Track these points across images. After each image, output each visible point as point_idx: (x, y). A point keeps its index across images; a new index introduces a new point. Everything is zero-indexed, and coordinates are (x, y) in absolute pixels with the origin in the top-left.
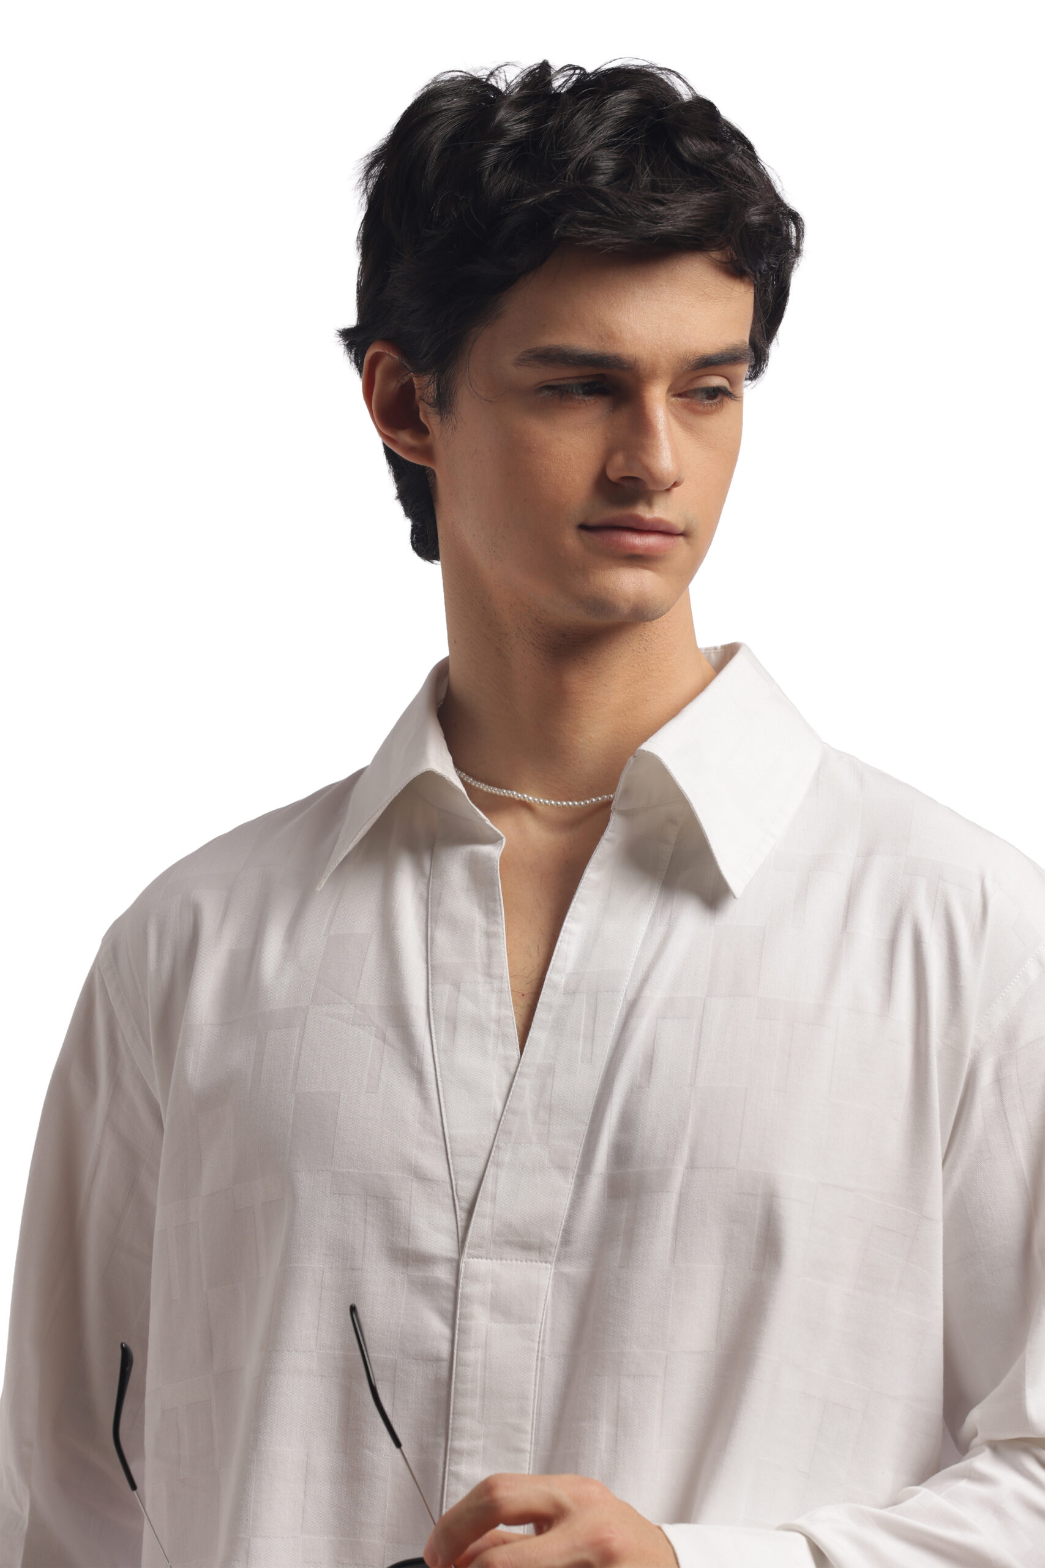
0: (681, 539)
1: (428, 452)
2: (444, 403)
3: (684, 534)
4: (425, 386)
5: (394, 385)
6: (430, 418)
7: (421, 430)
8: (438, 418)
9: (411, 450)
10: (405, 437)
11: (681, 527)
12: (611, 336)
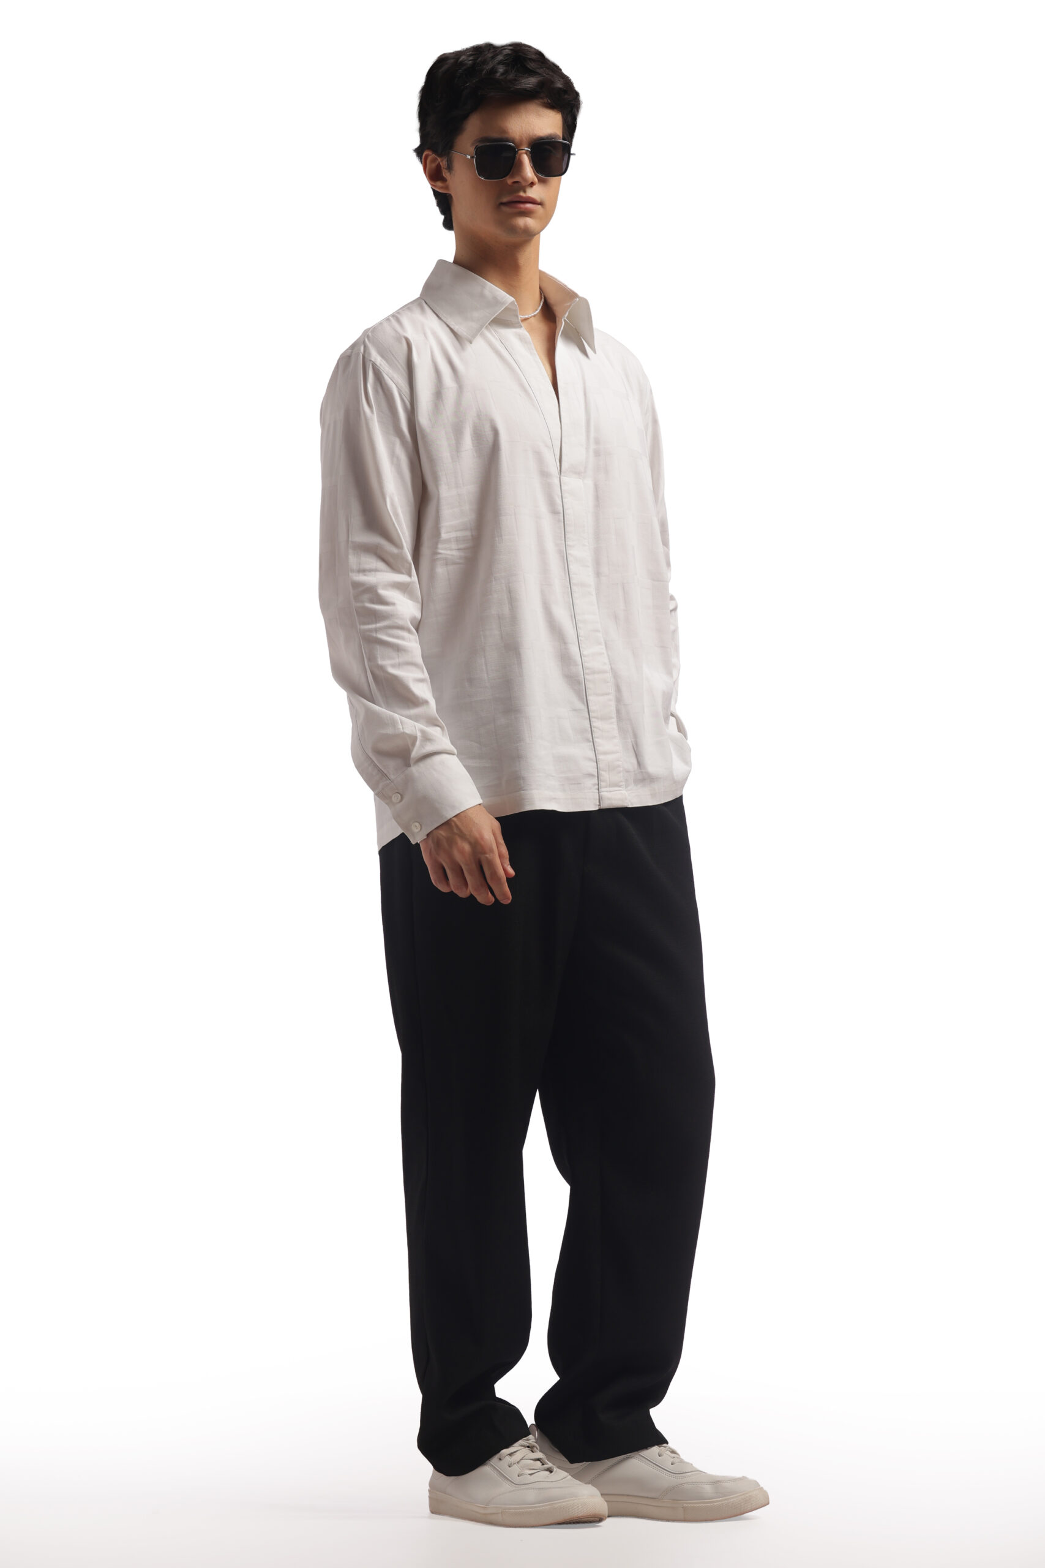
0: (540, 206)
1: (447, 188)
2: (450, 168)
3: (540, 204)
4: (443, 163)
5: (434, 165)
6: (446, 174)
7: (444, 180)
8: (449, 173)
9: (441, 188)
10: (439, 184)
11: (539, 200)
12: (504, 131)
